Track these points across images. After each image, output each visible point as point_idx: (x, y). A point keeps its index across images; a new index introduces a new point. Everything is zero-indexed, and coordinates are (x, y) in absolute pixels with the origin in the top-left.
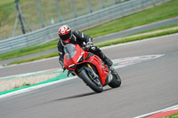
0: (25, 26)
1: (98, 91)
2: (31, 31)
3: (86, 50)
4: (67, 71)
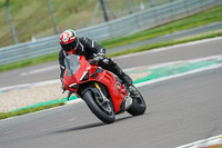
0: (108, 12)
1: (107, 121)
2: (115, 18)
3: (93, 64)
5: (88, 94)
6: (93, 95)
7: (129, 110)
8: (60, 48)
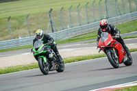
3: (114, 39)
4: (99, 49)
5: (109, 53)
6: (111, 53)
7: (125, 63)
8: (99, 27)
